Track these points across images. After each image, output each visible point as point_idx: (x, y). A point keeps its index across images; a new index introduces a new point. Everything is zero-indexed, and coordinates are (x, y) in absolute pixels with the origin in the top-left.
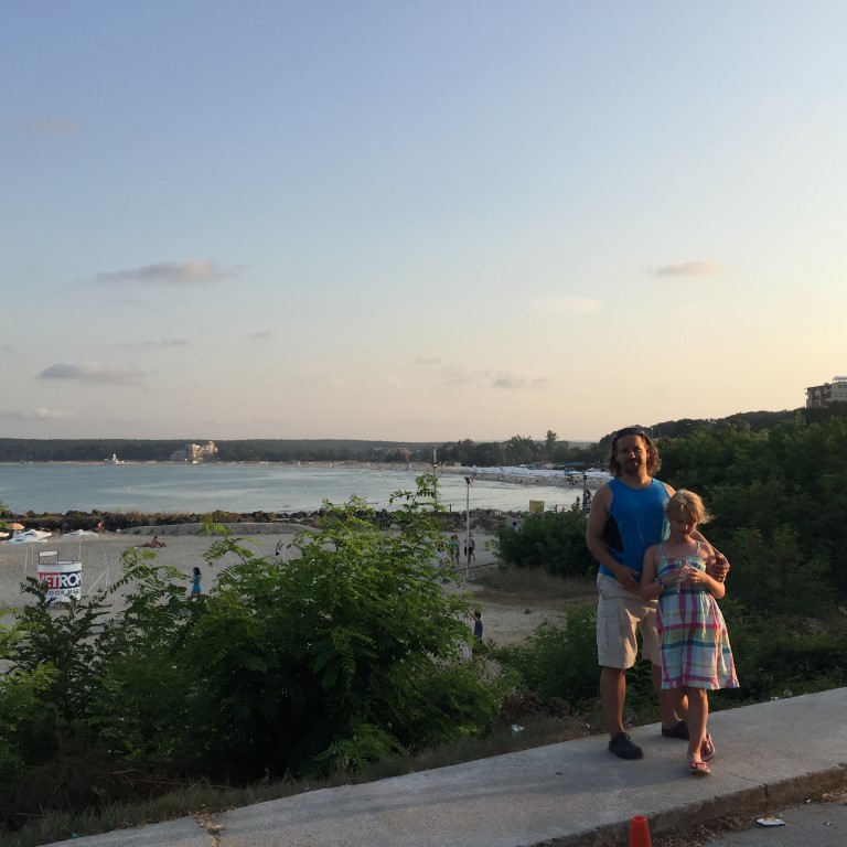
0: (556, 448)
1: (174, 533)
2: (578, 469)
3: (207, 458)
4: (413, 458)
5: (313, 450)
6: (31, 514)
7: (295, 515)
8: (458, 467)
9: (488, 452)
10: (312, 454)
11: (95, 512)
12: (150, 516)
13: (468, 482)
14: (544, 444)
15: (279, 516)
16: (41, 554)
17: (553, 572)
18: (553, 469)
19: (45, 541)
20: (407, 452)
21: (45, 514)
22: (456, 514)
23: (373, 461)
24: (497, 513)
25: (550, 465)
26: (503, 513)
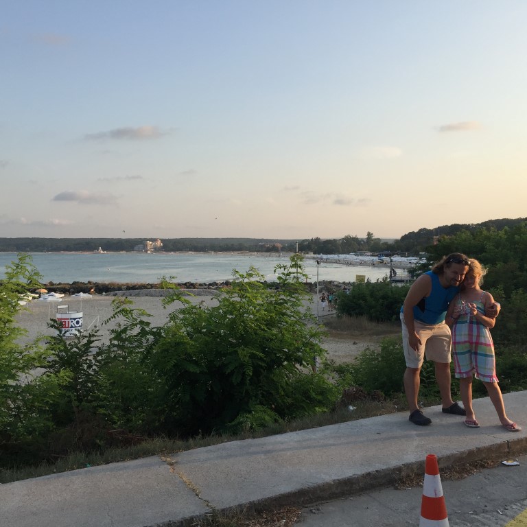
0: (373, 242)
1: (137, 295)
2: (387, 256)
3: (156, 250)
4: (283, 249)
5: (221, 244)
6: (51, 284)
7: (210, 284)
8: (311, 255)
9: (330, 245)
10: (220, 247)
11: (89, 282)
12: (123, 285)
13: (318, 263)
14: (365, 240)
15: (201, 285)
16: (59, 307)
17: (371, 319)
18: (371, 256)
19: (61, 300)
20: (279, 245)
21: (60, 284)
22: (310, 284)
23: (258, 251)
24: (336, 283)
25: (369, 254)
26: (340, 283)
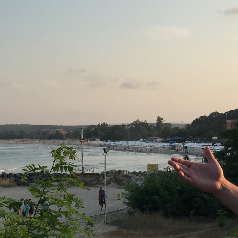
0: (163, 128)
2: (179, 141)
4: (68, 136)
8: (98, 142)
9: (118, 131)
13: (105, 152)
14: (155, 126)
18: (162, 142)
20: (63, 132)
22: (97, 174)
23: (41, 138)
24: (125, 173)
25: (159, 140)
26: (129, 173)
